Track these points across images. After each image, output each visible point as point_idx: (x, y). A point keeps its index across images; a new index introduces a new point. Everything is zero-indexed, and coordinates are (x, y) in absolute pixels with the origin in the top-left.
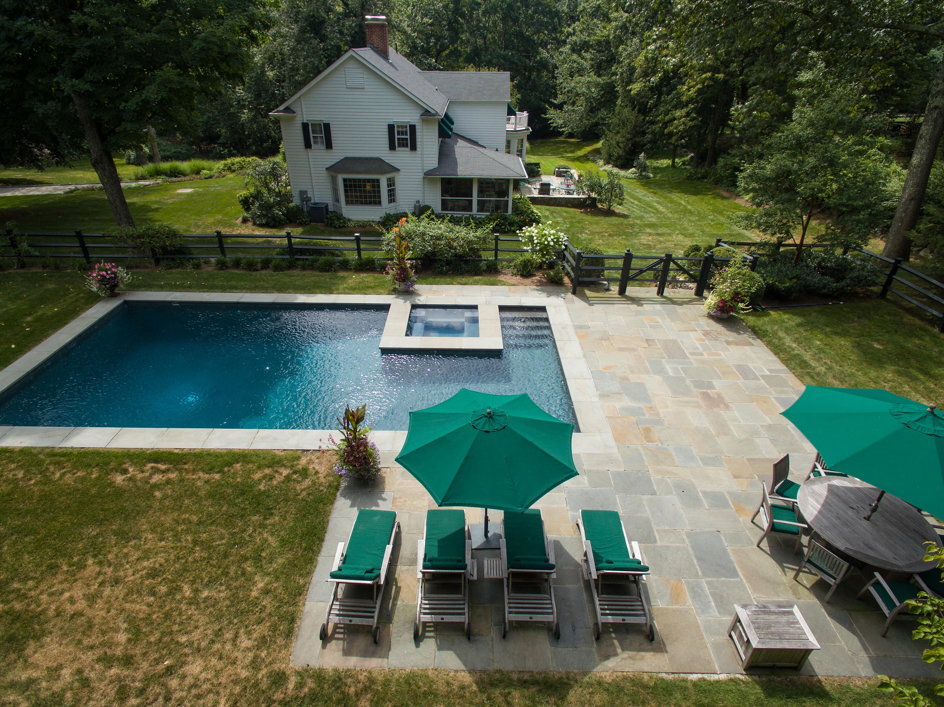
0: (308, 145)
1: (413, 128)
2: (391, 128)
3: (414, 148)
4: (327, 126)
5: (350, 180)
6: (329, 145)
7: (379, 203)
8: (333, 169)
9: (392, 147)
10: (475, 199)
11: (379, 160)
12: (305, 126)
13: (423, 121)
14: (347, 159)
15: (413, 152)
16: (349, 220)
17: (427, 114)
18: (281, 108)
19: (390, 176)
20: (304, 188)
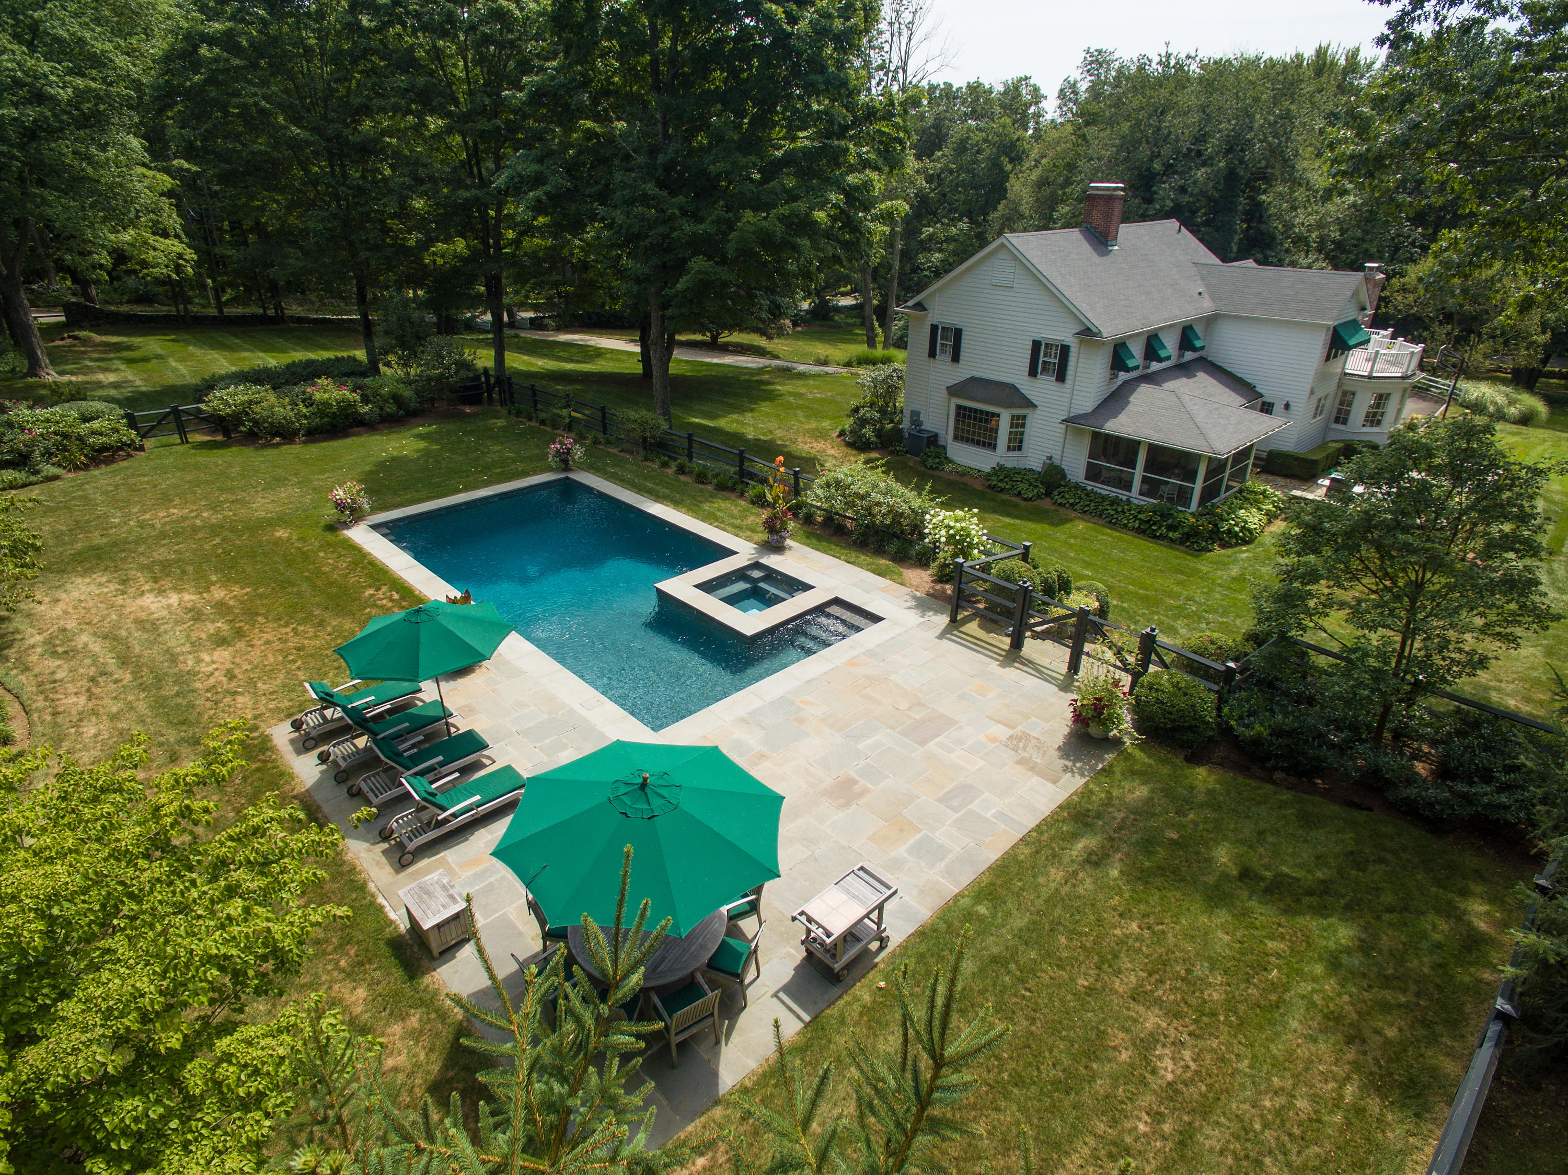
0: (932, 354)
1: (1065, 350)
2: (1036, 345)
3: (1061, 377)
4: (958, 333)
5: (965, 408)
6: (956, 358)
7: (994, 448)
8: (953, 391)
9: (1033, 373)
10: (1139, 472)
11: (1013, 388)
12: (934, 328)
13: (1081, 342)
14: (973, 379)
15: (1059, 384)
16: (950, 461)
17: (1087, 333)
18: (910, 303)
19: (1018, 412)
20: (916, 408)
